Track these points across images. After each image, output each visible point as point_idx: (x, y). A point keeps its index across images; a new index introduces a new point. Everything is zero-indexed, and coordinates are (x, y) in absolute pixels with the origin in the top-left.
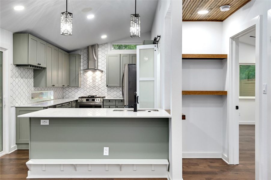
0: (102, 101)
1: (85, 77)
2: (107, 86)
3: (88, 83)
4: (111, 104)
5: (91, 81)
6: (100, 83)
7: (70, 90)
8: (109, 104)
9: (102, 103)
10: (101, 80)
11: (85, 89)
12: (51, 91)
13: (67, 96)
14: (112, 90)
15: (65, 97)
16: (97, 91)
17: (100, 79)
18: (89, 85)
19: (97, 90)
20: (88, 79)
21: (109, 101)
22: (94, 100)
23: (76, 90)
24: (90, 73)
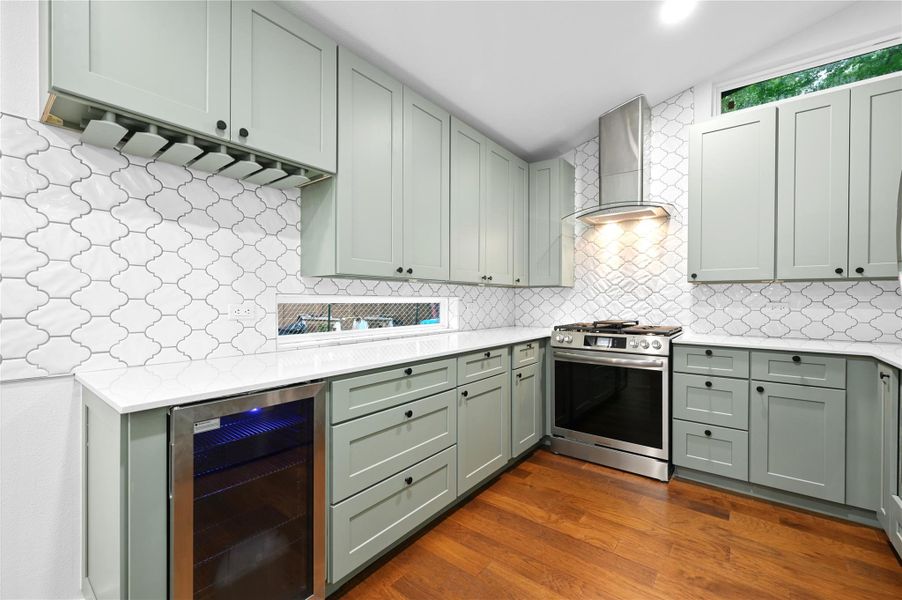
0: (665, 350)
1: (589, 247)
2: (694, 276)
3: (603, 270)
4: (716, 370)
5: (616, 262)
6: (656, 268)
7: (536, 299)
8: (704, 369)
9: (665, 361)
10: (661, 256)
11: (589, 294)
12: (451, 299)
13: (526, 319)
14: (718, 300)
15: (518, 323)
16: (641, 303)
17: (654, 253)
18: (609, 277)
19: (642, 296)
20: (603, 257)
21: (709, 353)
22: (621, 343)
23: (557, 300)
24: (610, 232)
